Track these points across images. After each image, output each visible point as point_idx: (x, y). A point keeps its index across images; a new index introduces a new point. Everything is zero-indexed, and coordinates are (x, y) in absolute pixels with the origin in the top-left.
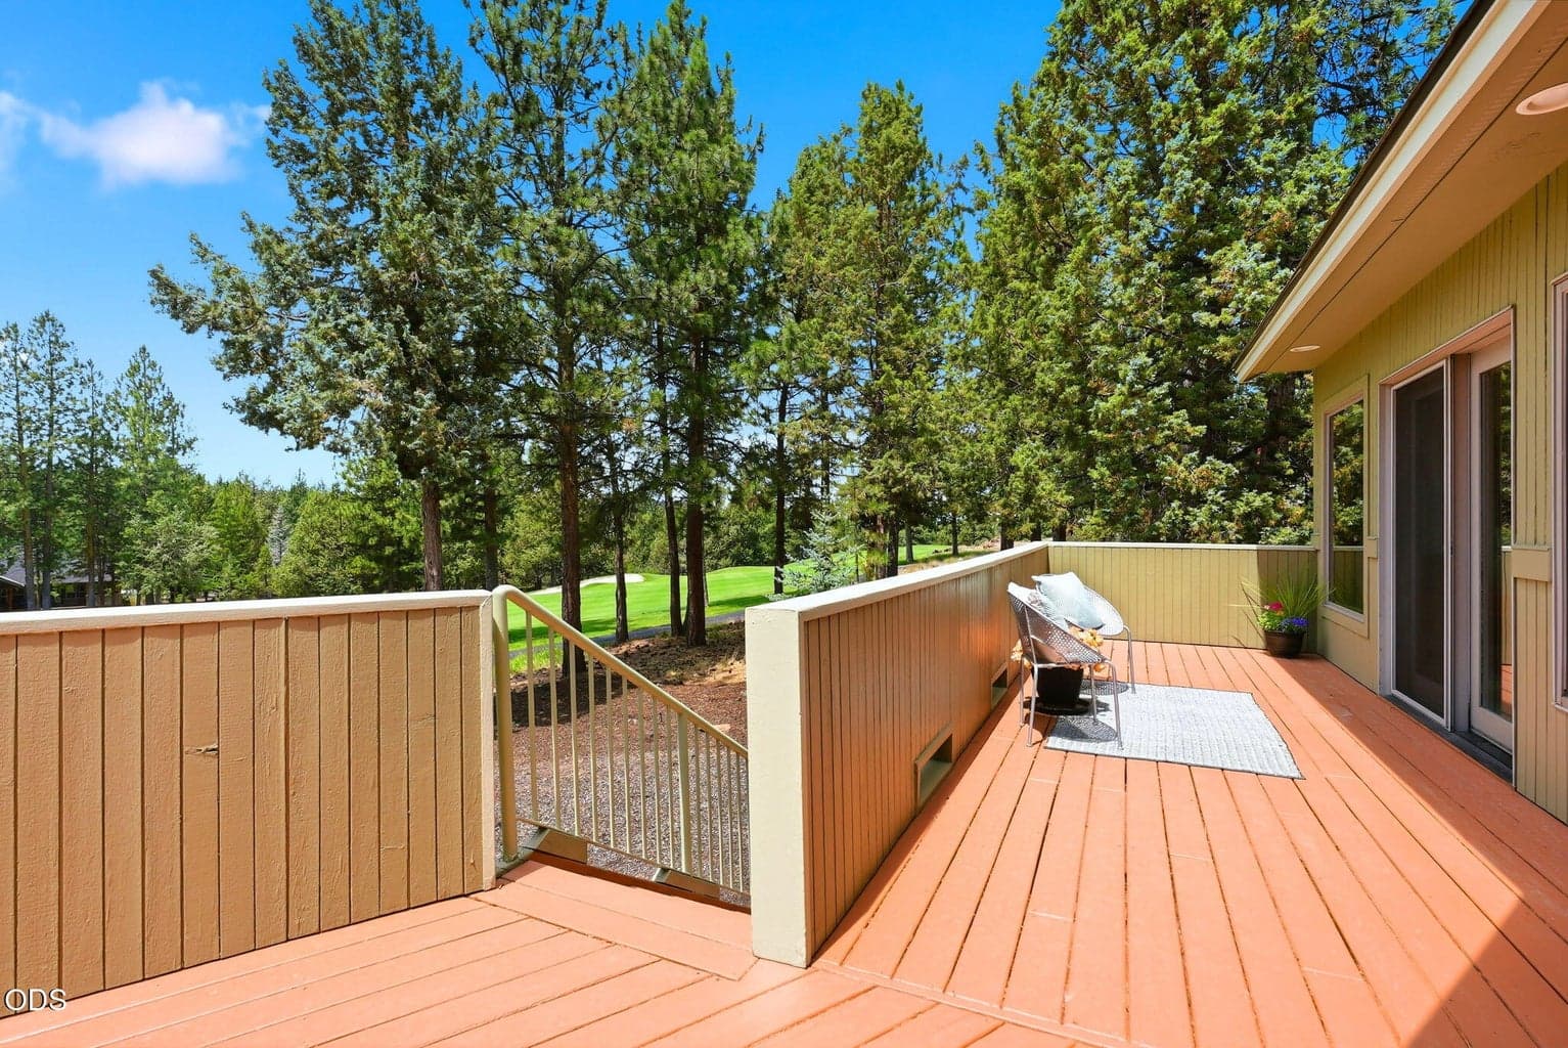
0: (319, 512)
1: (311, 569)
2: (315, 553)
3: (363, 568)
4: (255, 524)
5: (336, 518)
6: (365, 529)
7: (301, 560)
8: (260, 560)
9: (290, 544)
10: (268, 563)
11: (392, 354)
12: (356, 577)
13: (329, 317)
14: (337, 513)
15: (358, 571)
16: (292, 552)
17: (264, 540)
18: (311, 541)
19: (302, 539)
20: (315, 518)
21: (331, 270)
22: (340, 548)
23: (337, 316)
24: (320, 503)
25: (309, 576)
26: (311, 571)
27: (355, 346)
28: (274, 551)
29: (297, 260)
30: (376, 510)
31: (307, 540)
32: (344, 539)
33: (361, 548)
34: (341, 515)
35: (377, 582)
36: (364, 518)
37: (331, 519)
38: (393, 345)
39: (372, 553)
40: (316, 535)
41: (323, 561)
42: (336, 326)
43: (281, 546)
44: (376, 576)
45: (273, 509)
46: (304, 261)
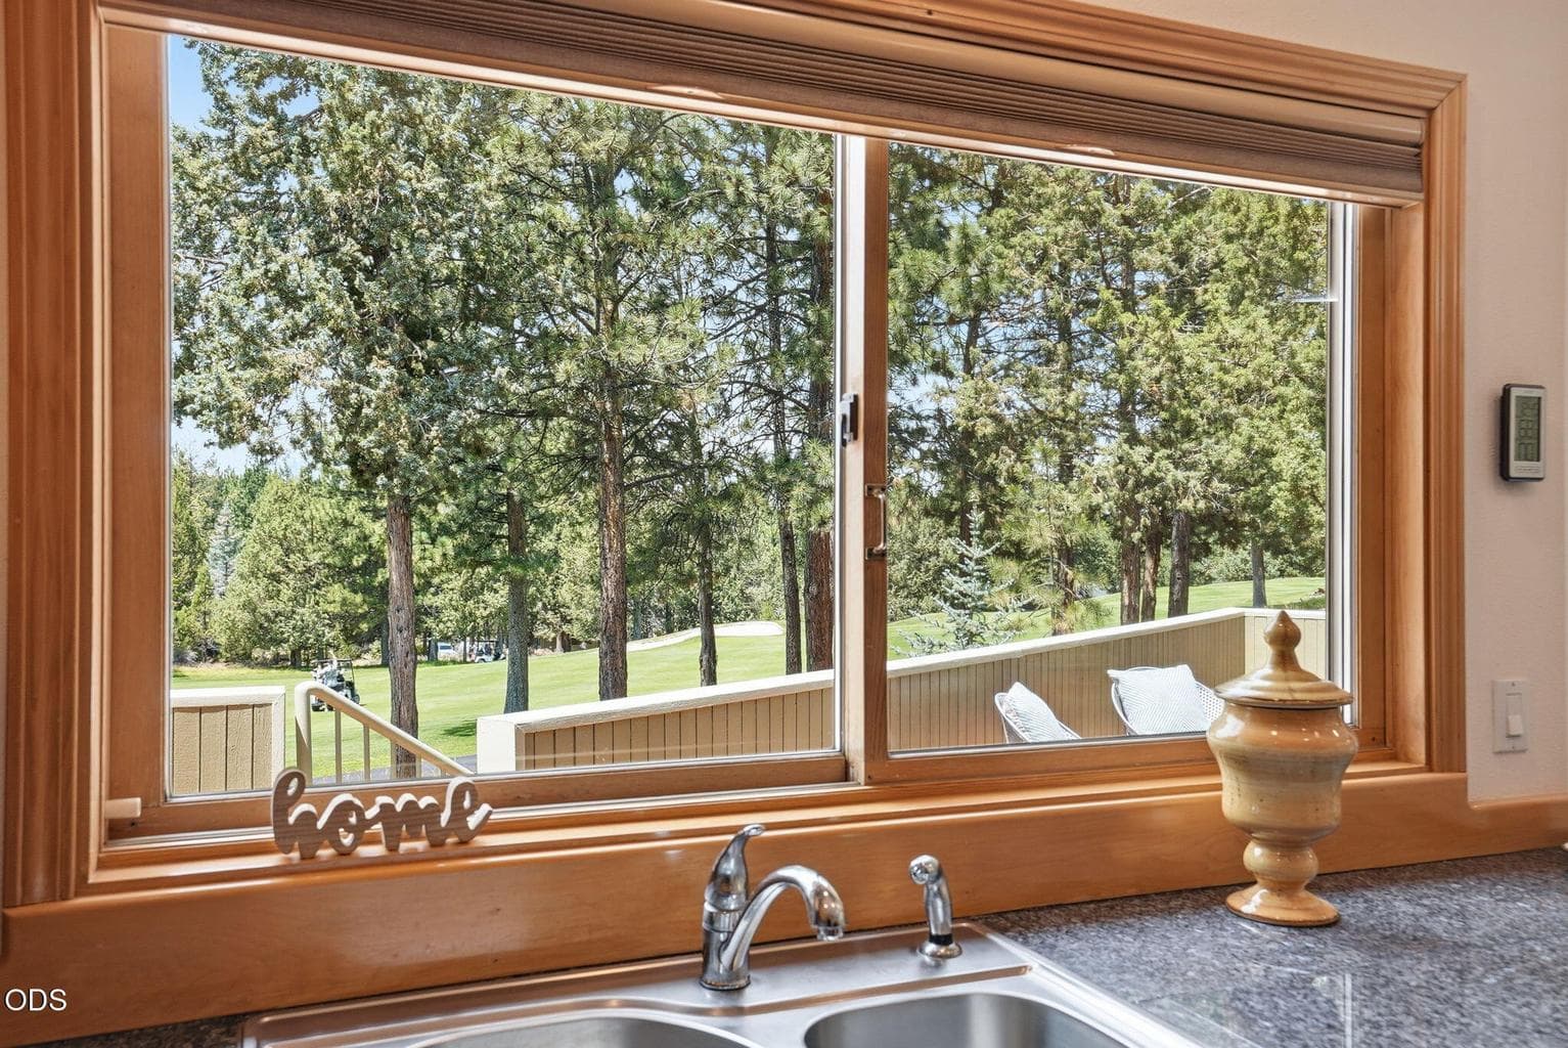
0: (281, 514)
1: (269, 604)
2: (274, 578)
3: (344, 602)
4: (191, 530)
5: (304, 523)
6: (348, 539)
7: (256, 589)
8: (198, 589)
9: (239, 563)
10: (207, 594)
11: (339, 311)
12: (334, 617)
13: (258, 261)
14: (307, 515)
15: (335, 609)
16: (241, 576)
17: (204, 556)
18: (271, 560)
19: (256, 556)
20: (275, 524)
21: (260, 188)
22: (308, 570)
23: (269, 259)
24: (283, 499)
25: (266, 616)
26: (268, 607)
27: (292, 300)
28: (217, 574)
29: (214, 182)
30: (363, 510)
31: (263, 557)
32: (316, 558)
33: (343, 572)
34: (312, 518)
35: (364, 626)
36: (346, 524)
37: (298, 526)
38: (339, 300)
39: (359, 580)
40: (277, 551)
41: (286, 593)
42: (267, 271)
43: (227, 566)
44: (363, 616)
45: (217, 505)
46: (225, 179)
